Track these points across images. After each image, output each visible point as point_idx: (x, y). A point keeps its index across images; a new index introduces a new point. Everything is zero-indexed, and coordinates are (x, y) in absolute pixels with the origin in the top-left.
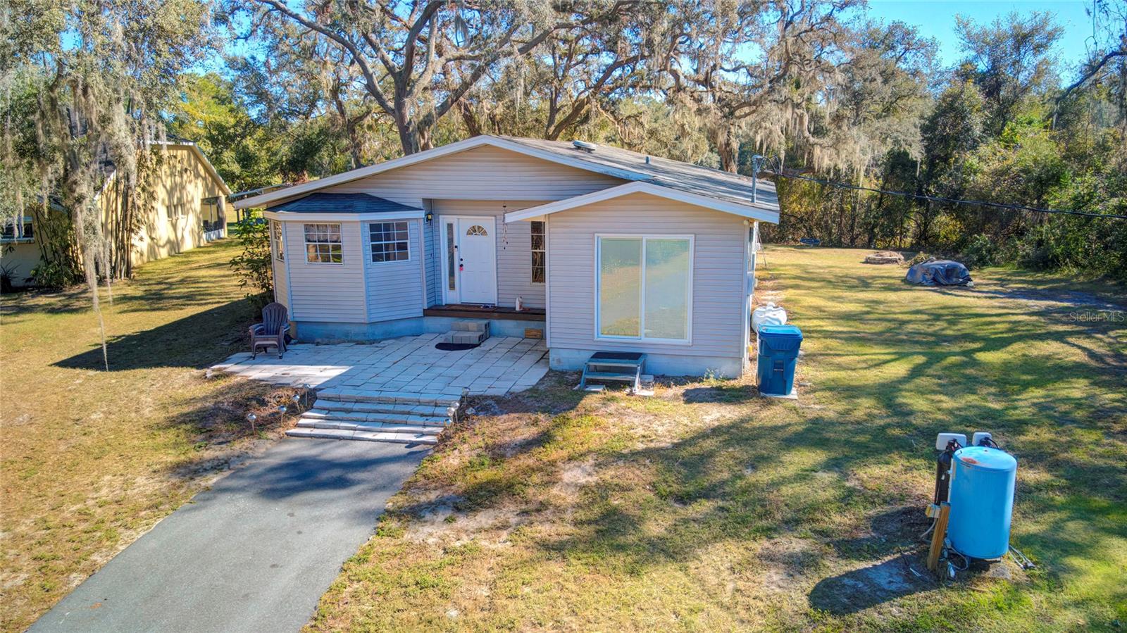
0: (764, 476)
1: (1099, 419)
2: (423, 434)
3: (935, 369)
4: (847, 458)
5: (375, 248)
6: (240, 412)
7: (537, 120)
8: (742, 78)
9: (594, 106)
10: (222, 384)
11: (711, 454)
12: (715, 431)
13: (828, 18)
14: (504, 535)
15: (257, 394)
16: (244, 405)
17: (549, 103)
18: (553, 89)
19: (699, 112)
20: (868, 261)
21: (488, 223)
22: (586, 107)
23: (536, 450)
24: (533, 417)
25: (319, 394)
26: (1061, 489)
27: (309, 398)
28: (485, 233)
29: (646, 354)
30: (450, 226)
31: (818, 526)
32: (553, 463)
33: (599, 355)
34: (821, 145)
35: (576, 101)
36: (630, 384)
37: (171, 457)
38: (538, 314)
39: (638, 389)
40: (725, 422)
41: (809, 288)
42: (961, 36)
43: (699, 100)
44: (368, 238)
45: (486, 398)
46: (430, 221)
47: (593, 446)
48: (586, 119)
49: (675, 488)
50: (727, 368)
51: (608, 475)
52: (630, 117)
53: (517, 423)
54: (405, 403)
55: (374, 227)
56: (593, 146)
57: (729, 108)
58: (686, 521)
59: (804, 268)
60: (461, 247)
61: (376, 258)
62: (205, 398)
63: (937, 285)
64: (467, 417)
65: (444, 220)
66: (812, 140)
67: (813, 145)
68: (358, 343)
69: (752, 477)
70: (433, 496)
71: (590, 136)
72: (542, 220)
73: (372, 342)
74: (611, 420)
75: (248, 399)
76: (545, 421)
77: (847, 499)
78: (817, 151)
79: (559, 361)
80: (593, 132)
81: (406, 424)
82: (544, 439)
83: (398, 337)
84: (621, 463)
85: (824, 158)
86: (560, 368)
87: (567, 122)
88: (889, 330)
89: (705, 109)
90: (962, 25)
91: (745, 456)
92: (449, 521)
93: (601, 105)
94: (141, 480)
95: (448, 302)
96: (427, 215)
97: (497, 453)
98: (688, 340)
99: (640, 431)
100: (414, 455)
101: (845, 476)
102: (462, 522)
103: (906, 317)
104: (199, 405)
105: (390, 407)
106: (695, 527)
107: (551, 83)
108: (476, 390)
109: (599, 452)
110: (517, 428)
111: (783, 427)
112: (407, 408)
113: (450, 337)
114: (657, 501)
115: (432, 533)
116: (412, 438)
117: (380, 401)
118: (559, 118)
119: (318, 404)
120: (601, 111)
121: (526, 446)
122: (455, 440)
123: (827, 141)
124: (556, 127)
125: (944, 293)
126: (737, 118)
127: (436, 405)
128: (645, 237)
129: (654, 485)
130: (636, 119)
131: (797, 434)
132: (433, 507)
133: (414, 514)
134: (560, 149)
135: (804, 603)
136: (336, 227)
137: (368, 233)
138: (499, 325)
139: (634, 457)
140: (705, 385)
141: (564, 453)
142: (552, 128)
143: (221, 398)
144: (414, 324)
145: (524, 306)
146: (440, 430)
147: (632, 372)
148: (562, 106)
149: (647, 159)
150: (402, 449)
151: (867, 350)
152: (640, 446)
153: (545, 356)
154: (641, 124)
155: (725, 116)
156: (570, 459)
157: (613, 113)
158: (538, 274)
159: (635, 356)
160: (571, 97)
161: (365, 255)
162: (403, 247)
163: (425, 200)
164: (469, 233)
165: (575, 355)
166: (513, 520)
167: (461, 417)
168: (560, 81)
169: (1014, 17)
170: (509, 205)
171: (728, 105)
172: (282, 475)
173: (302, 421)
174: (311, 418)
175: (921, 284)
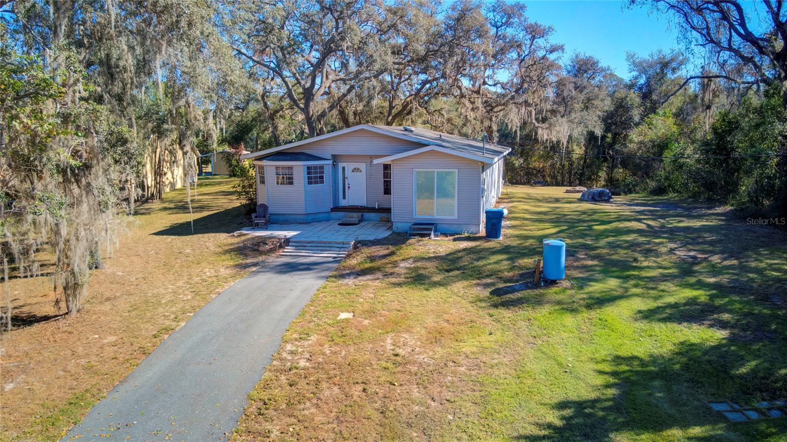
0: (481, 263)
1: (632, 247)
2: (339, 254)
3: (571, 231)
4: (516, 257)
5: (309, 178)
6: (256, 247)
7: (381, 113)
8: (499, 90)
9: (415, 104)
10: (243, 238)
11: (461, 257)
12: (464, 250)
13: (544, 57)
14: (378, 281)
15: (263, 241)
16: (258, 244)
17: (388, 103)
18: (391, 95)
19: (473, 109)
20: (567, 192)
21: (362, 166)
22: (410, 106)
23: (388, 258)
24: (387, 247)
25: (290, 240)
26: (600, 266)
27: (287, 242)
28: (361, 171)
29: (437, 224)
30: (344, 168)
31: (499, 276)
32: (396, 261)
33: (415, 224)
34: (542, 128)
35: (404, 102)
36: (429, 235)
37: (232, 263)
38: (388, 210)
39: (432, 236)
40: (468, 247)
41: (526, 202)
42: (630, 63)
43: (473, 103)
44: (306, 173)
45: (365, 241)
46: (335, 166)
47: (413, 255)
48: (410, 112)
49: (445, 268)
50: (473, 229)
51: (419, 264)
52: (436, 111)
53: (380, 249)
54: (329, 243)
55: (309, 168)
56: (413, 129)
57: (490, 106)
58: (448, 277)
59: (528, 194)
60: (349, 178)
61: (310, 183)
62: (238, 243)
63: (594, 201)
64: (358, 247)
65: (341, 165)
66: (537, 124)
67: (537, 128)
68: (300, 224)
69: (476, 263)
70: (348, 272)
71: (412, 122)
72: (389, 163)
73: (307, 223)
74: (420, 247)
75: (259, 243)
76: (392, 248)
77: (512, 269)
78: (540, 131)
79: (397, 228)
80: (414, 119)
81: (331, 251)
82: (392, 254)
83: (319, 221)
84: (424, 261)
85: (543, 134)
86: (398, 231)
87: (399, 114)
88: (557, 218)
89: (476, 108)
90: (630, 57)
91: (475, 257)
92: (355, 278)
93: (419, 104)
94: (222, 270)
95: (343, 205)
96: (333, 162)
97: (372, 259)
98: (456, 217)
99: (433, 250)
100: (336, 260)
101: (514, 263)
102: (360, 278)
103: (568, 213)
104: (236, 245)
105: (324, 245)
106: (451, 278)
107: (390, 92)
108: (361, 238)
109: (415, 258)
110: (382, 251)
111: (493, 248)
112: (331, 245)
113: (345, 220)
114: (438, 272)
115: (350, 281)
116: (335, 255)
117: (318, 242)
118: (394, 111)
119: (290, 244)
120: (419, 107)
121: (384, 256)
122: (354, 255)
123: (546, 125)
124: (393, 117)
125: (595, 204)
126: (494, 112)
127: (343, 244)
128: (436, 170)
129: (437, 267)
130: (440, 113)
131: (499, 250)
132: (349, 275)
133: (342, 276)
134: (396, 130)
135: (488, 294)
136: (291, 168)
137: (306, 171)
138: (367, 215)
139: (430, 259)
140: (463, 236)
141: (401, 258)
142: (390, 118)
143: (246, 243)
144: (326, 215)
145: (380, 206)
146: (346, 253)
147: (430, 230)
148: (396, 105)
149: (440, 135)
150: (331, 259)
151: (541, 225)
152: (432, 255)
153: (390, 228)
154: (443, 115)
155: (487, 112)
156: (403, 260)
157: (426, 108)
158: (387, 191)
159: (432, 224)
160: (401, 100)
161: (305, 181)
162: (322, 177)
163: (332, 155)
164: (353, 171)
165: (404, 224)
166: (381, 277)
167: (356, 247)
168: (395, 91)
169: (660, 52)
170: (372, 157)
171: (490, 105)
172: (283, 267)
173: (285, 250)
174: (288, 249)
175: (586, 201)
